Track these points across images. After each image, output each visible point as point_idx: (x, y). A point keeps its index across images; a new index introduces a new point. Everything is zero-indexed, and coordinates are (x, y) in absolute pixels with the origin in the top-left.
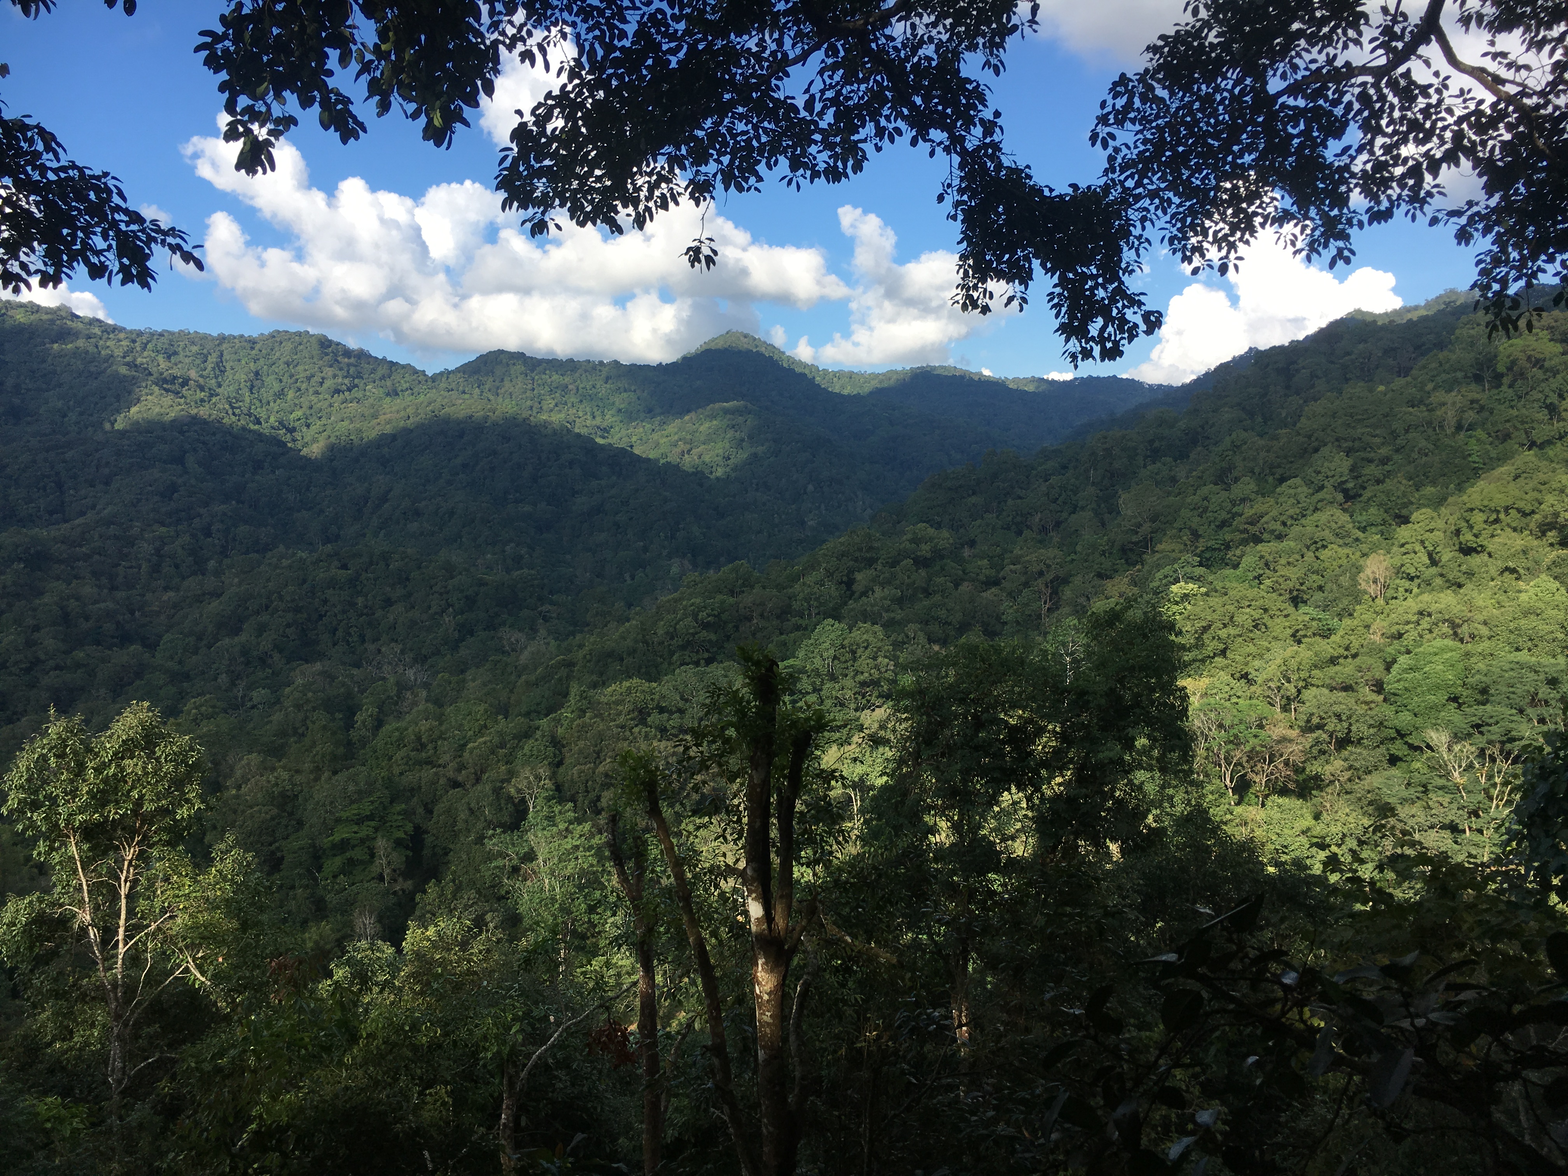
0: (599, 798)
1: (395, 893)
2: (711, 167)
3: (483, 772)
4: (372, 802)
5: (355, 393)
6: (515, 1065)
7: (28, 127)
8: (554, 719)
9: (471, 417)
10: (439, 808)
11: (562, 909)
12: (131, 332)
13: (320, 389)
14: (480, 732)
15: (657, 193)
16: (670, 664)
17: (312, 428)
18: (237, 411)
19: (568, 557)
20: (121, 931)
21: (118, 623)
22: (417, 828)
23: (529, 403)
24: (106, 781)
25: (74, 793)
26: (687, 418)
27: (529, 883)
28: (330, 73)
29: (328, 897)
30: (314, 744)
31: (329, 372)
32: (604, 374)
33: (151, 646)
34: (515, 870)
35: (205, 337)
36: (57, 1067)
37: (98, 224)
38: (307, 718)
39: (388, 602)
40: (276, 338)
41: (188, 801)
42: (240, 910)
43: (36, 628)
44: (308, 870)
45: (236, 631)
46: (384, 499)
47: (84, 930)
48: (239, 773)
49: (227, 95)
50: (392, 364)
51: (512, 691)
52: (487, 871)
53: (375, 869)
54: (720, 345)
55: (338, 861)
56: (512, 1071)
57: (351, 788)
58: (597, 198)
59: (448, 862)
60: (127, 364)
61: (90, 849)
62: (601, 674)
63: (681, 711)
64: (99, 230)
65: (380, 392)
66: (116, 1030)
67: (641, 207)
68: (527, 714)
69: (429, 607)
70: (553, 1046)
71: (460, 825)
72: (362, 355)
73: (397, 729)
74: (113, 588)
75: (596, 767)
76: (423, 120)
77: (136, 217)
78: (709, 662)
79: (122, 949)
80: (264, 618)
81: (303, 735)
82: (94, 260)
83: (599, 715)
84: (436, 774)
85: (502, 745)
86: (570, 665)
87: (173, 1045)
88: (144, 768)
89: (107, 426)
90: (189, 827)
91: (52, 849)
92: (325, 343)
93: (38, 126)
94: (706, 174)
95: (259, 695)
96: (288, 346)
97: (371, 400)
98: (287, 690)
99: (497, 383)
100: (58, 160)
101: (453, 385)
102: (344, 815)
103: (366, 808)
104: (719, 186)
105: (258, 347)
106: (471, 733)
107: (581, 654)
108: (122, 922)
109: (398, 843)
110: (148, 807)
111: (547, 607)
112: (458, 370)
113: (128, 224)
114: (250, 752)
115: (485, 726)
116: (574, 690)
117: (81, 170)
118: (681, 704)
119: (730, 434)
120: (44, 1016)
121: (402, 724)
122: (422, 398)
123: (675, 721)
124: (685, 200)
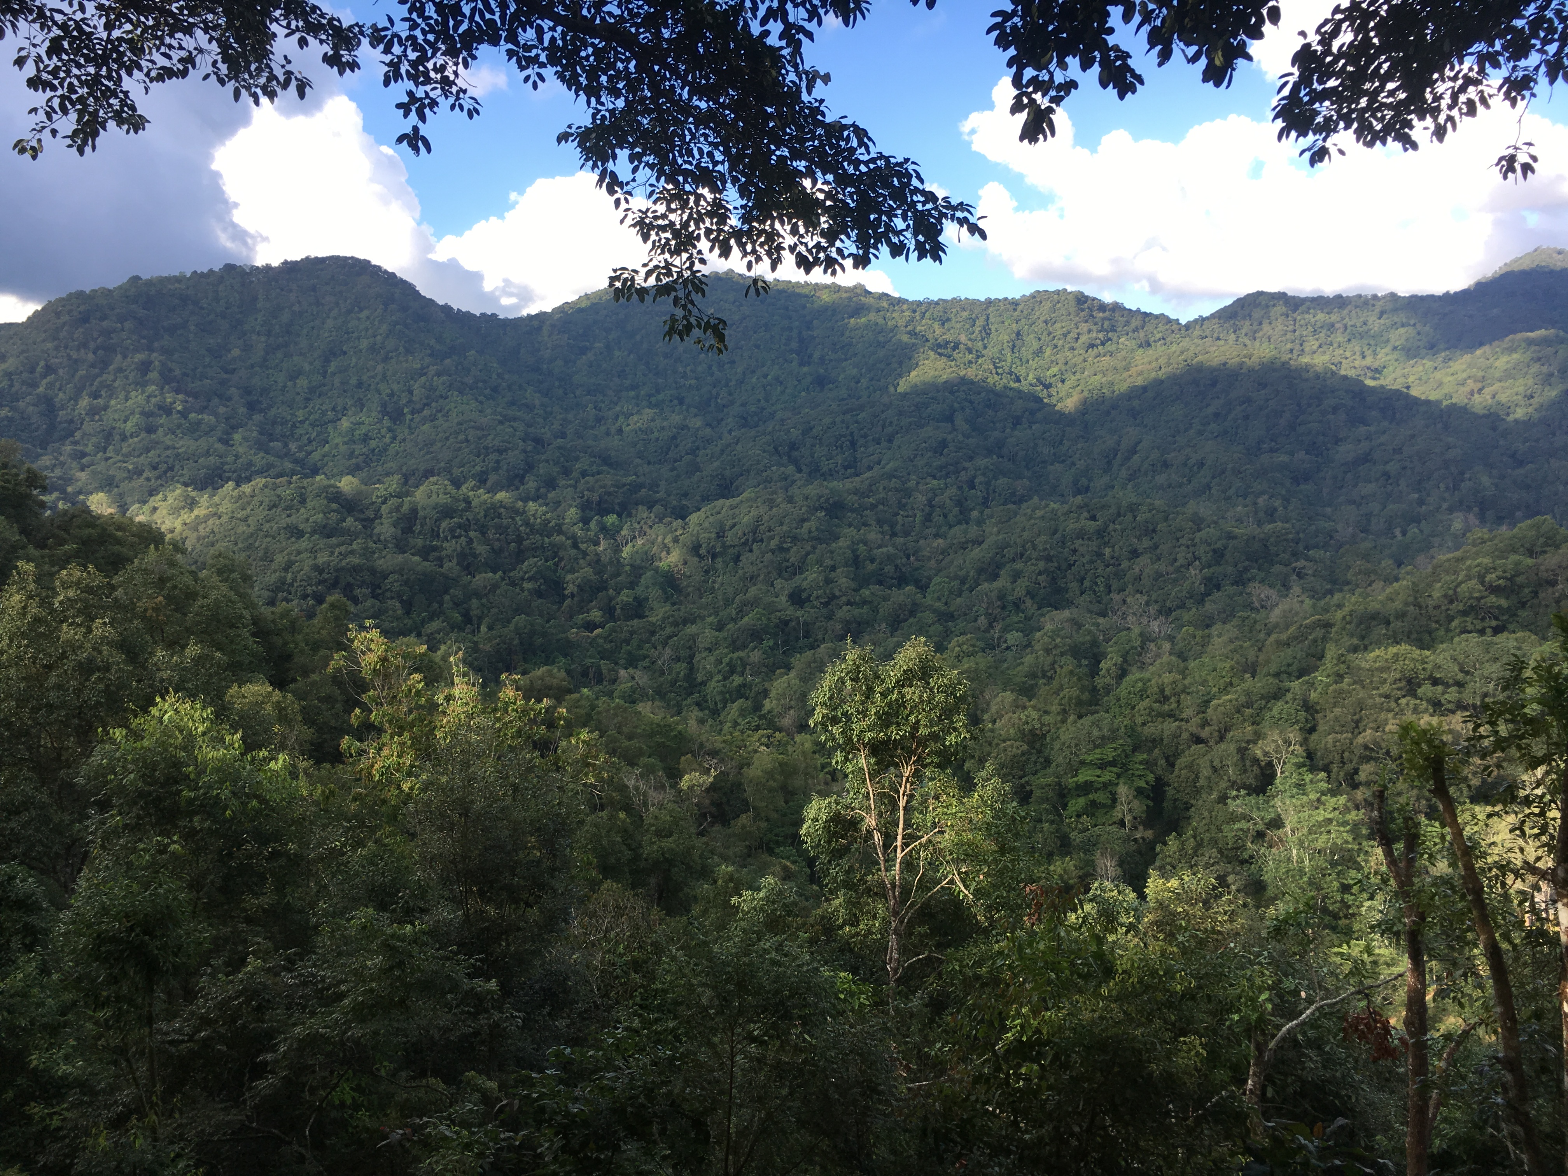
0: (1356, 771)
1: (1135, 840)
2: (1534, 59)
3: (1227, 730)
4: (1115, 749)
5: (1110, 347)
6: (1263, 1033)
7: (845, 127)
8: (1307, 682)
9: (1225, 364)
10: (1181, 762)
11: (1311, 883)
12: (913, 302)
13: (1076, 345)
14: (1224, 690)
15: (1462, 98)
16: (1448, 630)
17: (1067, 383)
18: (1000, 371)
19: (1329, 510)
20: (899, 838)
21: (896, 566)
22: (1158, 779)
23: (1289, 346)
24: (889, 705)
25: (864, 713)
26: (1478, 352)
27: (1274, 850)
28: (1111, 31)
29: (1073, 835)
30: (1061, 688)
31: (1084, 327)
32: (1378, 309)
33: (923, 588)
34: (1260, 835)
35: (975, 302)
36: (846, 948)
37: (899, 207)
38: (1055, 662)
39: (1135, 554)
40: (1037, 298)
41: (955, 729)
42: (998, 833)
43: (833, 568)
44: (1054, 807)
45: (995, 577)
46: (1133, 451)
47: (869, 833)
48: (994, 708)
49: (1014, 68)
50: (1146, 315)
51: (1260, 650)
52: (1230, 832)
53: (1117, 814)
54: (1526, 265)
55: (1082, 801)
56: (1260, 1039)
57: (1096, 733)
58: (1389, 114)
59: (1189, 818)
60: (909, 333)
61: (876, 763)
62: (1363, 638)
63: (1460, 685)
64: (899, 212)
65: (1133, 344)
66: (893, 925)
67: (1442, 119)
68: (1277, 675)
69: (1175, 560)
70: (1303, 1023)
71: (1202, 782)
72: (1117, 308)
73: (1141, 680)
74: (894, 534)
75: (1355, 737)
76: (1203, 62)
77: (931, 197)
78: (1497, 631)
79: (900, 855)
80: (1019, 565)
81: (1051, 678)
82: (895, 240)
83: (1360, 682)
84: (1179, 727)
85: (1249, 705)
86: (1328, 625)
87: (940, 946)
88: (921, 697)
89: (892, 389)
90: (956, 753)
91: (847, 759)
92: (1081, 299)
93: (854, 125)
94: (1525, 69)
95: (1013, 637)
96: (1047, 305)
97: (1123, 353)
98: (1038, 634)
99: (1255, 327)
100: (869, 153)
101: (1207, 333)
102: (1089, 758)
103: (1109, 753)
104: (1542, 79)
105: (1020, 308)
106: (1215, 690)
107: (1339, 614)
108: (900, 831)
109: (1139, 792)
110: (923, 731)
111: (1301, 563)
112: (1213, 316)
113: (924, 204)
114: (1004, 690)
115: (1231, 684)
116: (1331, 652)
117: (887, 159)
118: (1460, 676)
119: (1535, 368)
120: (837, 902)
121: (1146, 675)
122: (1174, 348)
123: (1452, 694)
124: (1498, 102)
